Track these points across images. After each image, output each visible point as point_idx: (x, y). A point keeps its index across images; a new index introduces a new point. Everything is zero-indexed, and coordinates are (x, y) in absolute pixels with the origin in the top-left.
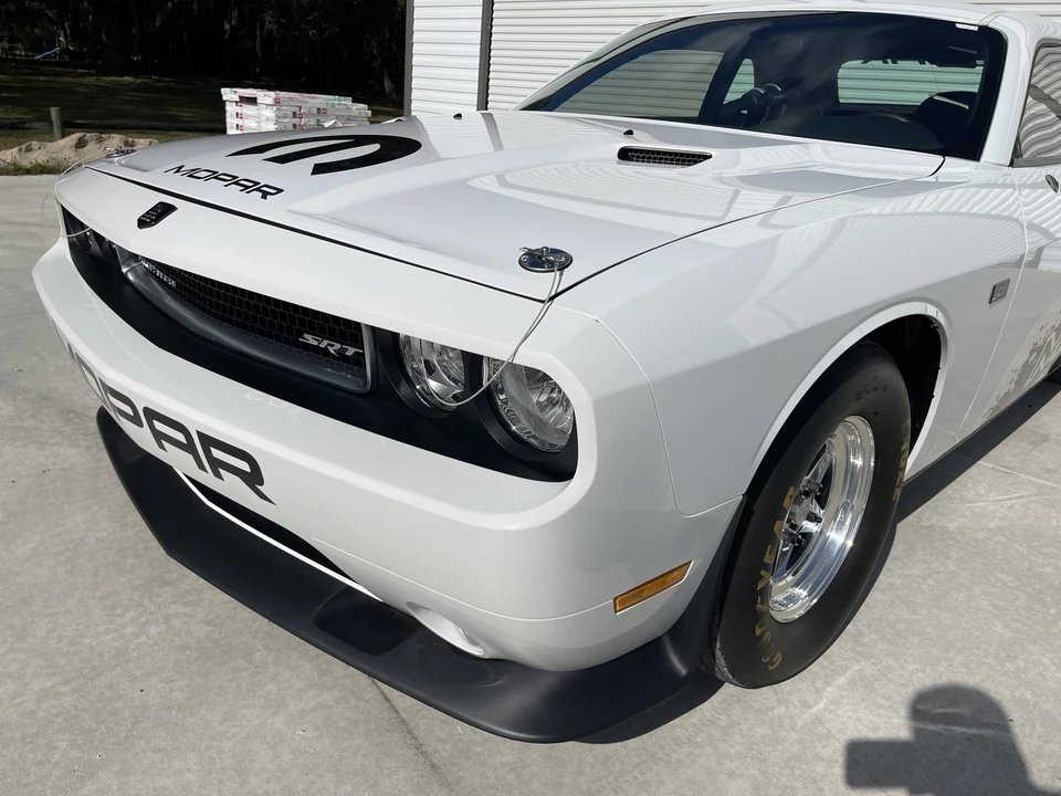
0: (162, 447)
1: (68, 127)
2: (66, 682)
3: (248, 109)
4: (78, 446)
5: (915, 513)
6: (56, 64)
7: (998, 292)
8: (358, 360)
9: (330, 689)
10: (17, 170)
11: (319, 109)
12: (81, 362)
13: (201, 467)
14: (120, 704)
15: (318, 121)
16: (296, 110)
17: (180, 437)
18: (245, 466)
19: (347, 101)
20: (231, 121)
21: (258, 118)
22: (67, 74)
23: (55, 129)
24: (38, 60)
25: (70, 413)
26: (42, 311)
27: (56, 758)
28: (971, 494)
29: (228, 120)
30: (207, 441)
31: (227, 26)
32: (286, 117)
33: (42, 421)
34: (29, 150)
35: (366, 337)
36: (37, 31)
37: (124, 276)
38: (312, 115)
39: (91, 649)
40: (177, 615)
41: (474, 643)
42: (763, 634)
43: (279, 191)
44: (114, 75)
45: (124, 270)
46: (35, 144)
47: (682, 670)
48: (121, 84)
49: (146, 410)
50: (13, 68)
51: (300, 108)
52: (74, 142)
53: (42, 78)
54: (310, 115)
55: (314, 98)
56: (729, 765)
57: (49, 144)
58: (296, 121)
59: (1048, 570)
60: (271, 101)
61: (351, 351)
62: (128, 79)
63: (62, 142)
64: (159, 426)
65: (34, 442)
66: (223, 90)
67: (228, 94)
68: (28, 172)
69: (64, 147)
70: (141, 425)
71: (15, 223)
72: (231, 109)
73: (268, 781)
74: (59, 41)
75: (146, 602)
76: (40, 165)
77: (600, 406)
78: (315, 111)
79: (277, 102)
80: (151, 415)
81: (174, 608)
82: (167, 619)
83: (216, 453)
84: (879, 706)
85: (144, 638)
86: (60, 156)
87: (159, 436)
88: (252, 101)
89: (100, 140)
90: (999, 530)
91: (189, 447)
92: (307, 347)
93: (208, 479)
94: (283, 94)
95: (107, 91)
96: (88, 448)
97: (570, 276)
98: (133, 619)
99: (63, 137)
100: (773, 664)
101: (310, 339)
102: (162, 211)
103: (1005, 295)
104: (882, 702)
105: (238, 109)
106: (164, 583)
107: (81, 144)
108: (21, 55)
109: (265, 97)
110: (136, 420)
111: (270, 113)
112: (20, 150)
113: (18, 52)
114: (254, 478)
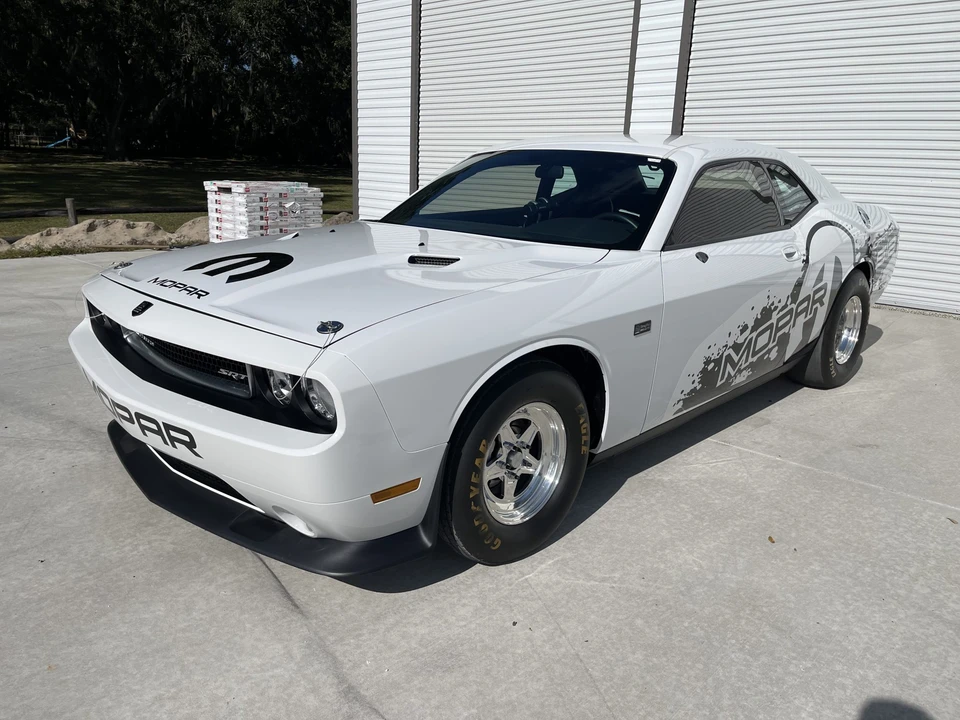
0: (145, 434)
1: (81, 213)
2: (90, 574)
3: (224, 197)
4: (95, 451)
5: (645, 471)
6: (66, 151)
7: (643, 328)
8: (246, 381)
9: (244, 573)
10: (40, 252)
11: (281, 194)
12: (100, 391)
13: (166, 443)
14: (121, 583)
15: (281, 203)
16: (263, 196)
17: (154, 427)
18: (187, 439)
19: (304, 186)
20: (211, 206)
21: (233, 204)
22: (74, 161)
23: (70, 215)
24: (50, 149)
25: (89, 431)
26: (74, 361)
27: (85, 607)
28: (692, 459)
29: (209, 205)
30: (168, 427)
31: (214, 114)
32: (254, 201)
33: (71, 437)
34: (49, 234)
35: (248, 370)
36: (50, 123)
37: (125, 340)
38: (277, 199)
39: (105, 558)
40: (156, 540)
41: (311, 530)
42: (480, 525)
43: (207, 293)
44: (114, 160)
45: (125, 337)
46: (54, 230)
47: (429, 544)
48: (123, 168)
49: (136, 414)
50: (29, 156)
51: (266, 194)
52: (86, 227)
53: (55, 165)
54: (273, 199)
55: (277, 185)
56: (464, 601)
57: (65, 229)
58: (262, 204)
59: (717, 501)
60: (242, 190)
61: (243, 377)
62: (127, 163)
63: (76, 227)
64: (143, 422)
65: (66, 449)
66: (205, 183)
67: (209, 185)
68: (49, 254)
69: (78, 231)
70: (133, 423)
71: (43, 297)
72: (211, 197)
73: (203, 613)
74: (69, 131)
75: (138, 534)
76: (57, 246)
77: (345, 396)
78: (278, 196)
79: (247, 191)
80: (139, 416)
81: (154, 537)
82: (149, 543)
83: (173, 433)
84: (566, 572)
85: (135, 552)
86: (74, 238)
87: (143, 428)
88: (228, 190)
89: (107, 224)
90: (698, 480)
91: (159, 432)
92: (223, 376)
93: (169, 450)
94: (253, 184)
95: (109, 175)
96: (101, 451)
97: (340, 334)
98: (130, 543)
99: (77, 223)
100: (494, 546)
101: (223, 372)
102: (146, 306)
103: (649, 330)
104: (570, 571)
105: (217, 197)
106: (148, 524)
107: (91, 228)
108: (36, 144)
109: (238, 187)
110: (131, 420)
111: (242, 199)
112: (42, 235)
113: (33, 141)
114: (191, 445)
